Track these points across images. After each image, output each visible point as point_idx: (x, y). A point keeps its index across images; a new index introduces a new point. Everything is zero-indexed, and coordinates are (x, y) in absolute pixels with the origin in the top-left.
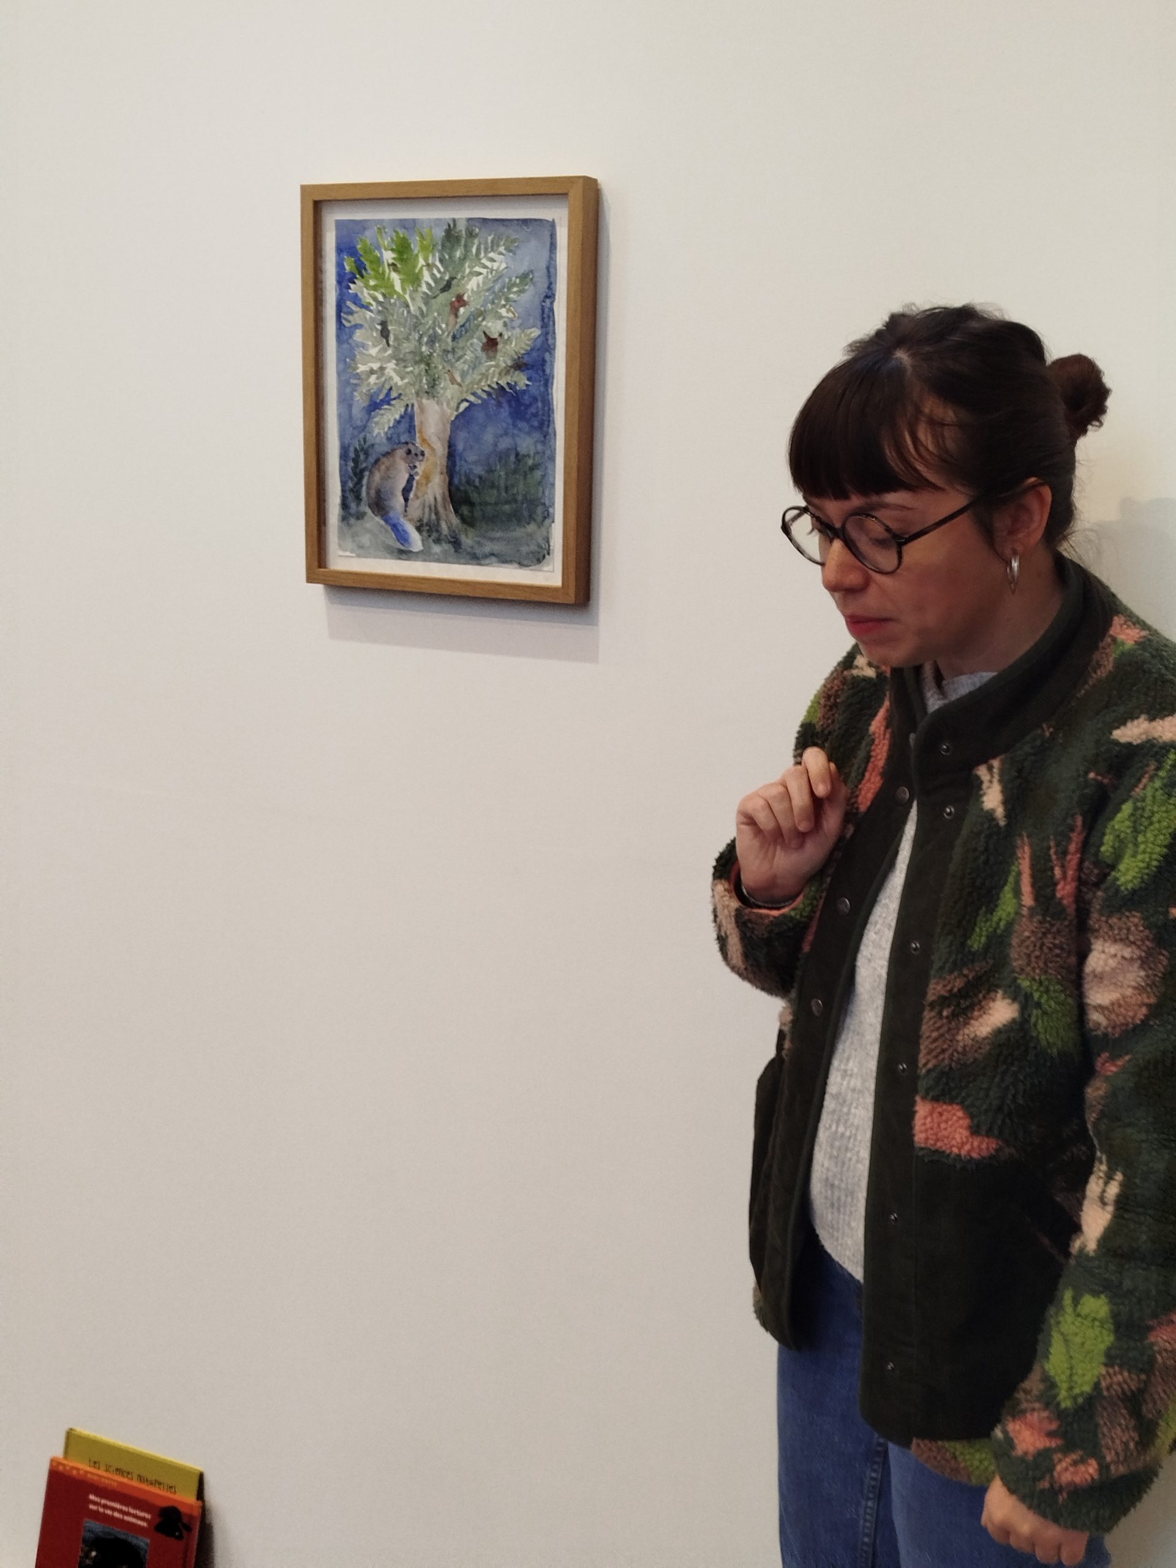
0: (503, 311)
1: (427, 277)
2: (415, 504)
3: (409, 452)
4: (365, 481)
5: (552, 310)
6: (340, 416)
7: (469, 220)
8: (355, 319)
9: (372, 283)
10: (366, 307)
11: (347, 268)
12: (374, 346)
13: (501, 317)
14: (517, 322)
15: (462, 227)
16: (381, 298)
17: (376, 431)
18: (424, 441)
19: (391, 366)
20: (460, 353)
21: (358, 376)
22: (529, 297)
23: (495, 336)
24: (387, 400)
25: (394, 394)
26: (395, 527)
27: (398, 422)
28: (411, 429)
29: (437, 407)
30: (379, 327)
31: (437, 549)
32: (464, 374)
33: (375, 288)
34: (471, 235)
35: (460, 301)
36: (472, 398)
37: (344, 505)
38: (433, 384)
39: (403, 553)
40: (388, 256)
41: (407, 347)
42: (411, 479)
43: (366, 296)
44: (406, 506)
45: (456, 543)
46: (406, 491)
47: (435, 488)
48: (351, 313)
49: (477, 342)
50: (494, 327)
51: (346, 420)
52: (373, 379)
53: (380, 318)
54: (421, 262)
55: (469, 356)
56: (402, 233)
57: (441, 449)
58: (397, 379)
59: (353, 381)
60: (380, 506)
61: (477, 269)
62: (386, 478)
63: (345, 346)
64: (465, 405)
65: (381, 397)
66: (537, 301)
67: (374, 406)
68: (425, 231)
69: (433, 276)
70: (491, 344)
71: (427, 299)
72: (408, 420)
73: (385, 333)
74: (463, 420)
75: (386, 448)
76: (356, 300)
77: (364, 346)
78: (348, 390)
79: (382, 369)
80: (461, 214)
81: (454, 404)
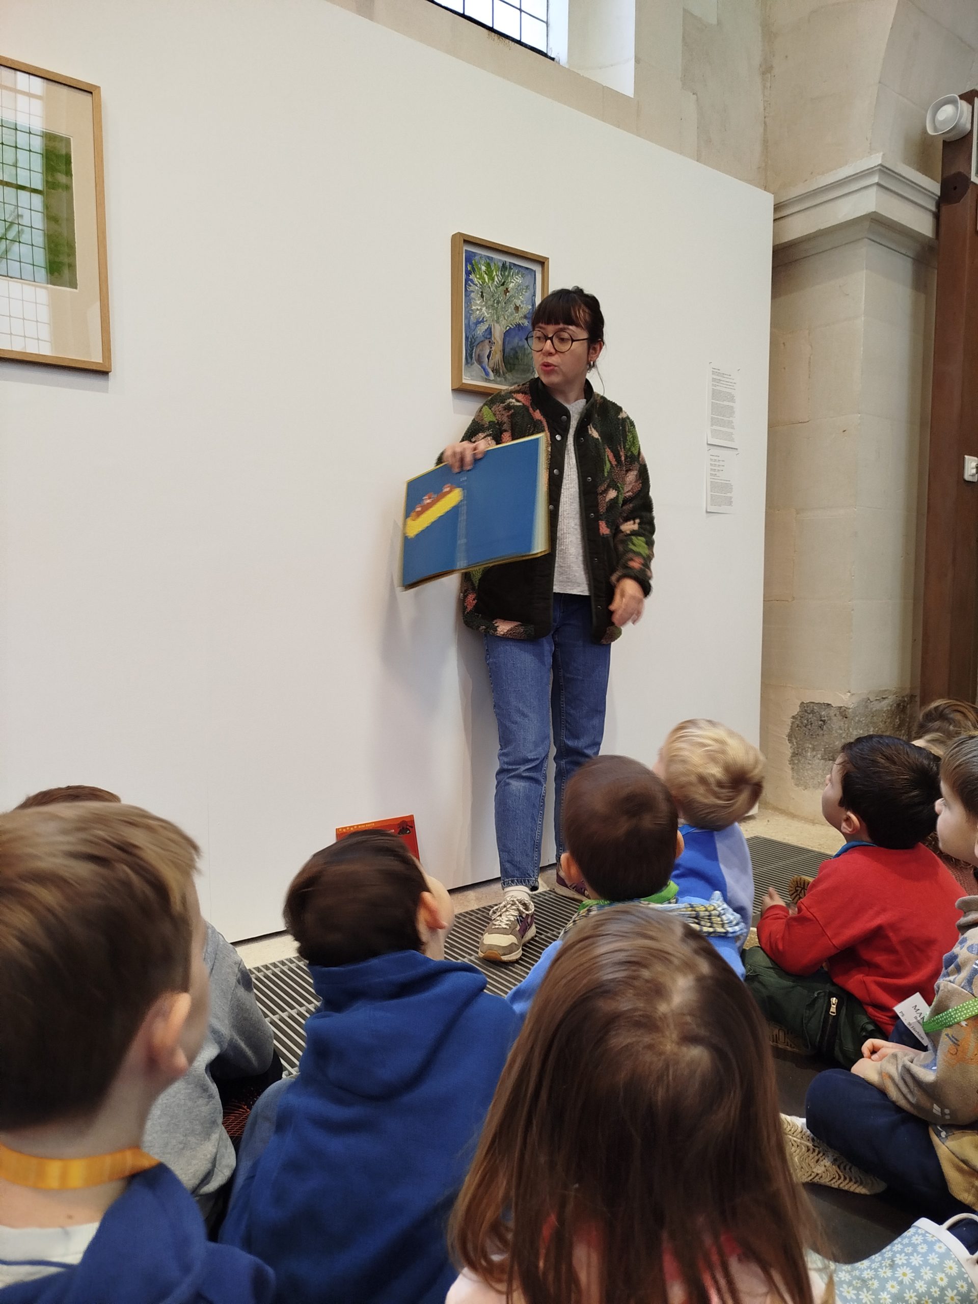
0: (521, 297)
1: (496, 279)
2: (491, 362)
3: (490, 342)
4: (474, 351)
5: (535, 300)
6: (465, 324)
7: (510, 263)
8: (471, 288)
9: (478, 276)
10: (476, 285)
11: (469, 269)
12: (478, 300)
13: (520, 299)
14: (525, 302)
15: (508, 264)
16: (481, 283)
17: (478, 332)
18: (495, 338)
19: (484, 309)
20: (507, 309)
21: (472, 310)
22: (528, 294)
23: (518, 305)
24: (483, 321)
25: (485, 320)
26: (484, 369)
27: (486, 330)
28: (490, 333)
29: (499, 327)
30: (480, 293)
31: (499, 379)
32: (508, 317)
33: (479, 279)
34: (510, 268)
35: (507, 291)
36: (511, 326)
37: (466, 358)
38: (498, 318)
39: (488, 380)
40: (484, 268)
41: (490, 303)
42: (490, 352)
43: (476, 280)
44: (488, 362)
45: (505, 379)
46: (488, 357)
47: (497, 357)
48: (470, 286)
49: (512, 306)
50: (518, 303)
51: (468, 326)
52: (478, 312)
53: (481, 290)
54: (495, 273)
55: (510, 310)
56: (488, 261)
57: (500, 343)
58: (486, 314)
59: (470, 312)
60: (480, 361)
61: (512, 280)
62: (482, 350)
63: (468, 298)
64: (508, 328)
65: (481, 320)
66: (531, 296)
67: (478, 322)
68: (496, 262)
69: (498, 279)
70: (517, 308)
71: (496, 287)
72: (489, 331)
73: (482, 296)
74: (507, 334)
75: (482, 339)
76: (472, 281)
77: (474, 299)
78: (468, 315)
79: (481, 309)
80: (509, 260)
81: (505, 327)
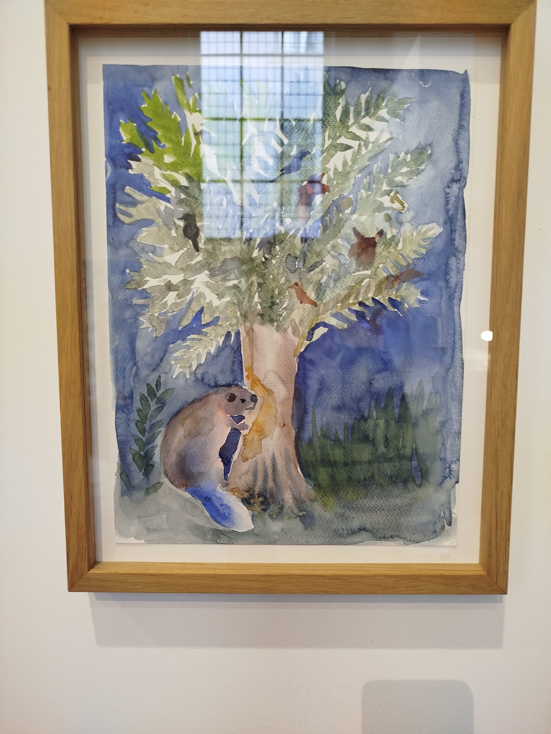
0: (385, 201)
2: (241, 469)
3: (232, 398)
8: (140, 212)
9: (168, 159)
10: (161, 195)
11: (126, 138)
12: (172, 250)
13: (381, 209)
14: (408, 216)
16: (184, 182)
17: (177, 371)
18: (256, 381)
19: (201, 278)
20: (315, 260)
21: (145, 294)
22: (426, 180)
23: (372, 234)
24: (196, 327)
25: (206, 319)
27: (214, 357)
28: (236, 366)
30: (181, 223)
31: (276, 526)
33: (174, 167)
36: (333, 322)
37: (125, 475)
38: (271, 303)
41: (228, 252)
42: (235, 434)
43: (158, 178)
44: (226, 472)
45: (306, 517)
46: (227, 452)
47: (273, 445)
48: (134, 203)
49: (344, 244)
50: (371, 223)
53: (182, 210)
55: (329, 263)
57: (283, 392)
58: (211, 297)
59: (137, 301)
60: (184, 473)
61: (343, 140)
62: (194, 435)
63: (123, 252)
64: (322, 330)
65: (185, 322)
66: (438, 187)
67: (174, 335)
72: (230, 354)
74: (319, 351)
75: (194, 393)
76: (141, 184)
77: (154, 250)
